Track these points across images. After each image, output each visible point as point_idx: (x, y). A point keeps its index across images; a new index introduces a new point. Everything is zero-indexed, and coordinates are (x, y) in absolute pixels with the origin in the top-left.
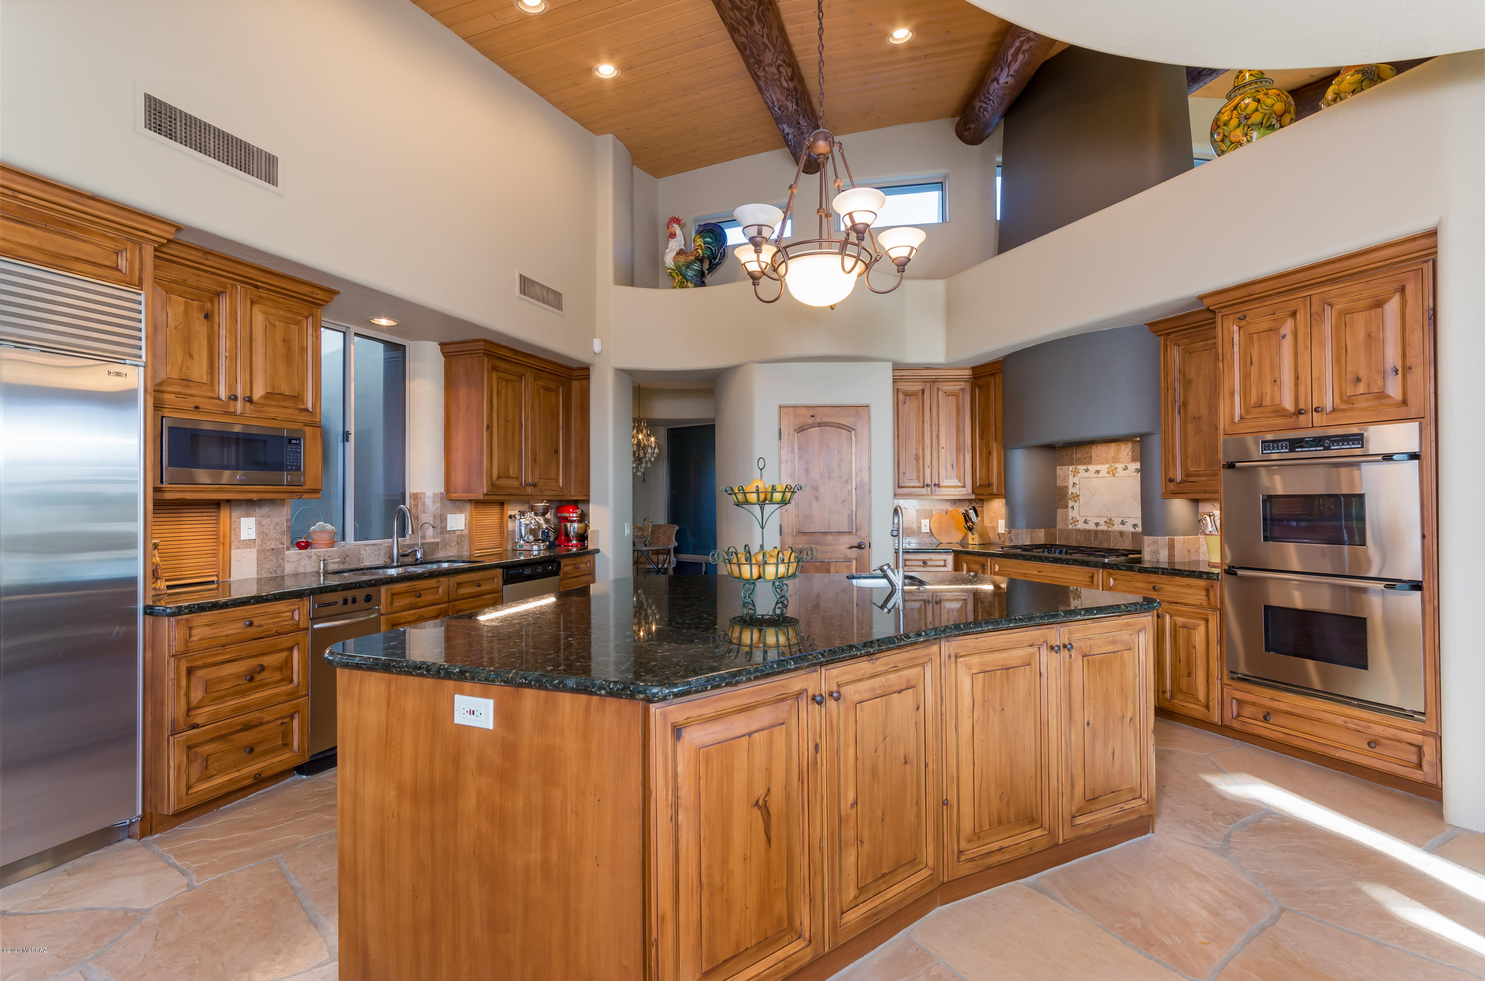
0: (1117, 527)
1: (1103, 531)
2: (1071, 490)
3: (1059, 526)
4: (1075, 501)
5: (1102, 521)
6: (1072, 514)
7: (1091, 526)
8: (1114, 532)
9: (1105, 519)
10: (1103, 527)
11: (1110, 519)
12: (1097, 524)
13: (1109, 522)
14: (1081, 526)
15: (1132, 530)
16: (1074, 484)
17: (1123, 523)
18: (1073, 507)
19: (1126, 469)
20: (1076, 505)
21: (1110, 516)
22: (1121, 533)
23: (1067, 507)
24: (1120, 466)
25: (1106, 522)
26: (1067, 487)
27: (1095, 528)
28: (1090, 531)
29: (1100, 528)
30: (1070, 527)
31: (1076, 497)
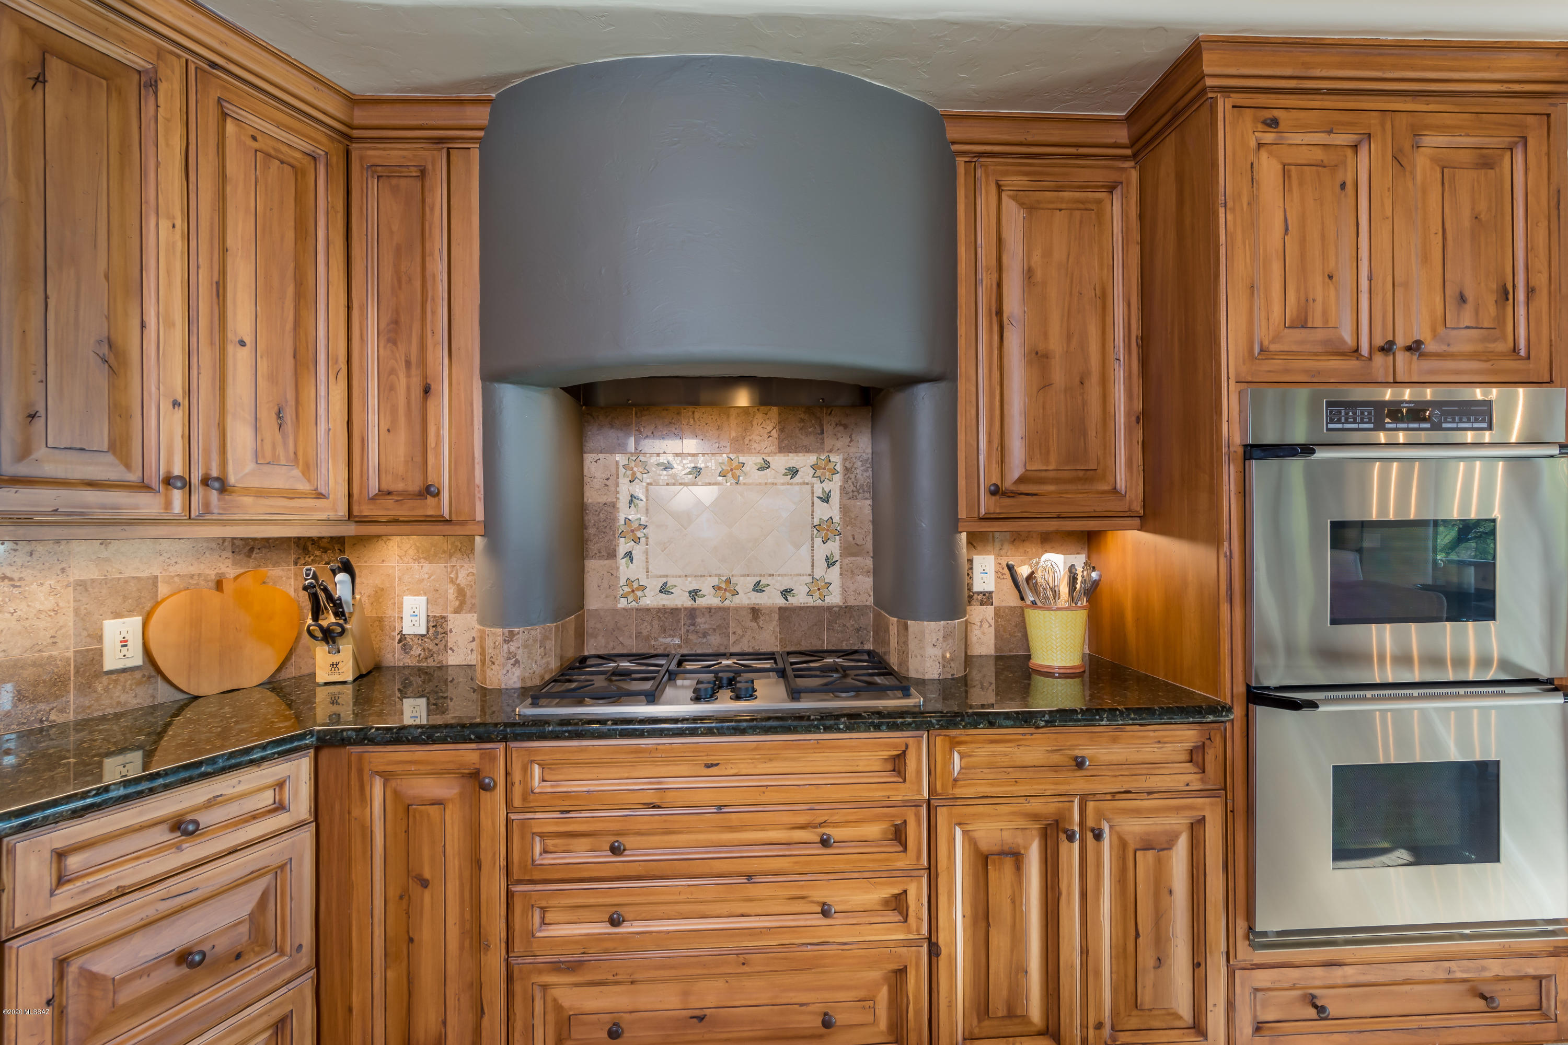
0: (746, 598)
1: (710, 609)
2: (624, 513)
3: (594, 602)
4: (637, 541)
5: (706, 587)
6: (625, 571)
7: (680, 599)
8: (737, 610)
9: (715, 581)
10: (709, 600)
11: (728, 581)
12: (694, 594)
13: (727, 587)
14: (652, 599)
15: (781, 602)
16: (633, 499)
17: (758, 588)
18: (629, 555)
19: (766, 466)
20: (638, 552)
21: (726, 573)
22: (755, 612)
23: (612, 555)
24: (751, 461)
25: (717, 588)
26: (613, 505)
27: (689, 603)
28: (675, 611)
29: (701, 602)
30: (623, 604)
31: (634, 533)
